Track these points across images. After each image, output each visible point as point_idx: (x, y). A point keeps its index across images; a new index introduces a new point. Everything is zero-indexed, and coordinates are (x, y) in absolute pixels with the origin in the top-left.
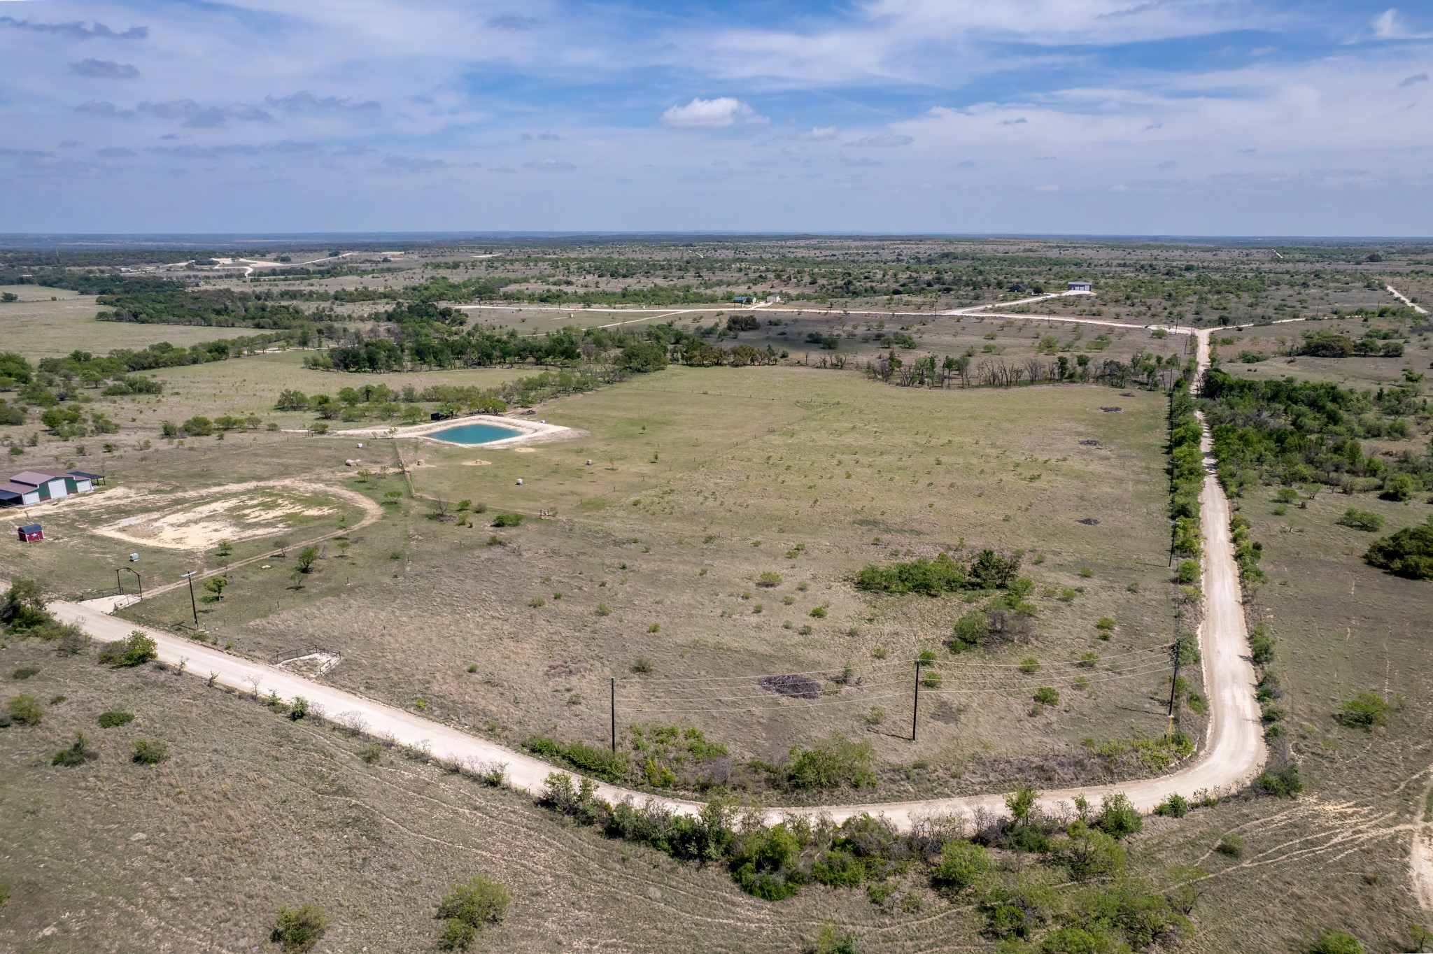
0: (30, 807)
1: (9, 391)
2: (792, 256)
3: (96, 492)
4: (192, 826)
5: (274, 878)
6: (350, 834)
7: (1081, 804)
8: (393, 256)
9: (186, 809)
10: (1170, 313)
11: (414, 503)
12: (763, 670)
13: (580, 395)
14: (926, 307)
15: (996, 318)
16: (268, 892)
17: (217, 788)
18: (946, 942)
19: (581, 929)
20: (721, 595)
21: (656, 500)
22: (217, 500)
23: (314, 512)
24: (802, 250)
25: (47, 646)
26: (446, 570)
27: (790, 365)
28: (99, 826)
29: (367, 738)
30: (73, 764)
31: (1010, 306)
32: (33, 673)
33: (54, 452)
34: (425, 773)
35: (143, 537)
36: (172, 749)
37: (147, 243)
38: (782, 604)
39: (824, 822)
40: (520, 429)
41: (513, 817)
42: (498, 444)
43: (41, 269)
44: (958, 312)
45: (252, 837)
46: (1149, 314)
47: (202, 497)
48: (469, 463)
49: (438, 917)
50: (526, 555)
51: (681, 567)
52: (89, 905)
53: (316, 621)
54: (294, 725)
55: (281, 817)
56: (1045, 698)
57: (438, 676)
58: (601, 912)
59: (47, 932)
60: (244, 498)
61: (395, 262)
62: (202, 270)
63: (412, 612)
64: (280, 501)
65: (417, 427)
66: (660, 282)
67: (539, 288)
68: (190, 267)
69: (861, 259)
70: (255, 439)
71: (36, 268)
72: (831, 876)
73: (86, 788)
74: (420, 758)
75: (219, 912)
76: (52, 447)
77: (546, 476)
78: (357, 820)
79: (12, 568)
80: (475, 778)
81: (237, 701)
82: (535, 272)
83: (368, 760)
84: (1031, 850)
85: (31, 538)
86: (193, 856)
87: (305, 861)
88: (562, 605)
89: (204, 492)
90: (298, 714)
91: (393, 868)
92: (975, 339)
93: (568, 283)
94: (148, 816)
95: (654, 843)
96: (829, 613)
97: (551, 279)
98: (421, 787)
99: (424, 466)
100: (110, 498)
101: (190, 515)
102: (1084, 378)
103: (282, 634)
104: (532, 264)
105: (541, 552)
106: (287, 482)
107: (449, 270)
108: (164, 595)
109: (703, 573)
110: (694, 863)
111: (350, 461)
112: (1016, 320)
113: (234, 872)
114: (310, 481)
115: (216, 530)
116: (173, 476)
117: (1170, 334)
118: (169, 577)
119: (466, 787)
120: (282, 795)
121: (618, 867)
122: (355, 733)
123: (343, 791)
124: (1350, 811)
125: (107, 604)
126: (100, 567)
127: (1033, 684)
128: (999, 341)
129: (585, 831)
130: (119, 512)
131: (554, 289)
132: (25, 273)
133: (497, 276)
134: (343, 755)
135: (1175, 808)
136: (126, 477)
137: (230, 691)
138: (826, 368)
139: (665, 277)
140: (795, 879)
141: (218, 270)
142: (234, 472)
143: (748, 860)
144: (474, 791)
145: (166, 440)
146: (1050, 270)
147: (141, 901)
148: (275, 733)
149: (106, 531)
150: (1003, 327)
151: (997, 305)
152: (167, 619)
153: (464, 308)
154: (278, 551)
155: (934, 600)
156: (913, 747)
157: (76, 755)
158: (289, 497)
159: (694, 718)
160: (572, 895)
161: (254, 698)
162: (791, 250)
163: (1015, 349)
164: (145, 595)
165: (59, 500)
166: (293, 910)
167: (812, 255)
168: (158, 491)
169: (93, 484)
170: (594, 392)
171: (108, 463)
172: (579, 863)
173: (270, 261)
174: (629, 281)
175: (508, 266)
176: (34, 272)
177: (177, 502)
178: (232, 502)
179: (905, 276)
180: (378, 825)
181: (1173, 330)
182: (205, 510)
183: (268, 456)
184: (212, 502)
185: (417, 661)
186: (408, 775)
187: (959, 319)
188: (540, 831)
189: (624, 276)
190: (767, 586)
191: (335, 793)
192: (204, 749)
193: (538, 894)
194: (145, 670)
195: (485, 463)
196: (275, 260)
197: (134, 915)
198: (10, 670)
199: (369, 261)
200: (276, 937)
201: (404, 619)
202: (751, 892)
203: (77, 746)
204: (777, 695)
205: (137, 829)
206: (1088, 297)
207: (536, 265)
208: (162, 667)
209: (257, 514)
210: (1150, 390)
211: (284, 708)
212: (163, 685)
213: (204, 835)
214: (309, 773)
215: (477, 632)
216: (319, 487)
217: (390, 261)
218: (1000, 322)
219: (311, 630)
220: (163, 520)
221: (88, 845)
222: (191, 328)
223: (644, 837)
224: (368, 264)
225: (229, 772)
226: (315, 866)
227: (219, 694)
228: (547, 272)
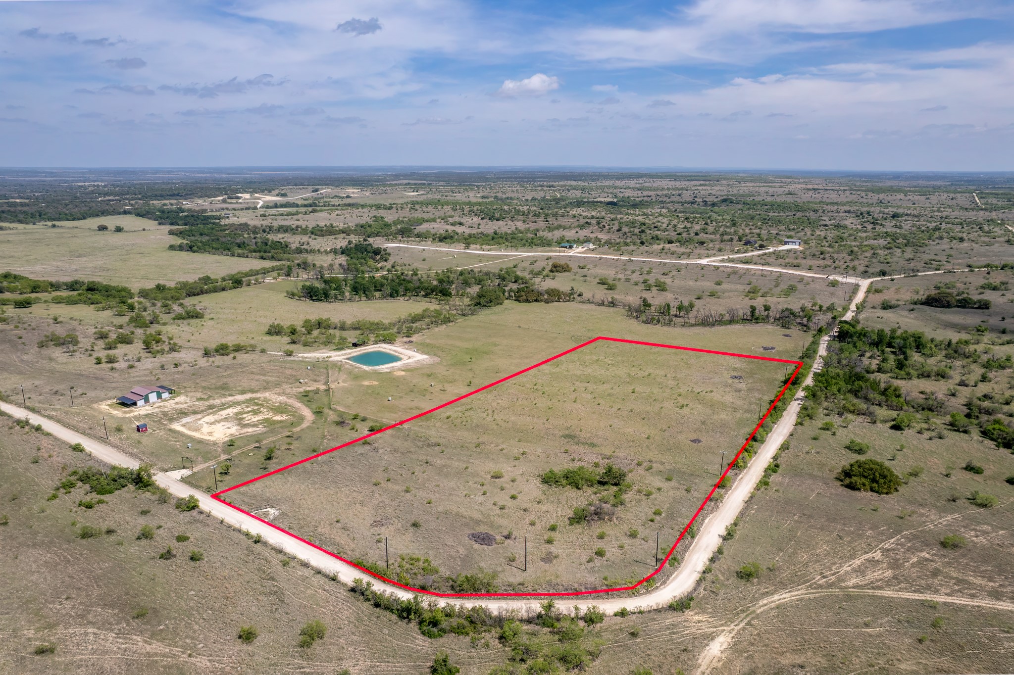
0: (152, 577)
1: (124, 315)
2: (621, 195)
3: (171, 398)
4: (212, 590)
5: (242, 614)
6: (272, 598)
7: (577, 609)
8: (353, 193)
9: (210, 582)
10: (847, 266)
11: (331, 413)
12: (474, 529)
13: (444, 326)
14: (685, 256)
15: (728, 267)
16: (239, 620)
17: (222, 574)
18: (492, 661)
19: (353, 643)
20: (470, 483)
21: (461, 414)
22: (230, 406)
23: (278, 418)
24: (629, 191)
25: (153, 498)
26: (338, 460)
27: (583, 302)
28: (177, 587)
29: (285, 554)
30: (167, 559)
31: (740, 258)
32: (149, 512)
33: (149, 366)
34: (307, 572)
35: (193, 431)
36: (205, 555)
37: (199, 175)
38: (499, 490)
39: (462, 607)
40: (401, 356)
41: (339, 595)
42: (385, 368)
43: (136, 203)
44: (704, 261)
45: (235, 596)
46: (833, 266)
47: (223, 404)
48: (366, 383)
49: (300, 635)
50: (381, 451)
51: (457, 464)
52: (175, 618)
53: (271, 489)
54: (255, 546)
55: (246, 589)
56: (600, 553)
57: (322, 523)
58: (363, 637)
59: (161, 627)
60: (244, 406)
61: (355, 198)
62: (231, 203)
63: (317, 486)
64: (262, 409)
65: (343, 352)
66: (520, 225)
67: (440, 227)
68: (224, 201)
69: (668, 200)
70: (252, 360)
71: (133, 202)
72: (459, 631)
73: (172, 570)
74: (305, 565)
75: (221, 625)
76: (149, 363)
77: (406, 394)
78: (276, 592)
79: (135, 450)
80: (326, 576)
81: (232, 532)
82: (441, 214)
83: (284, 565)
84: (548, 627)
85: (142, 431)
86: (212, 603)
87: (254, 608)
88: (389, 485)
89: (224, 400)
90: (258, 541)
91: (287, 613)
92: (708, 284)
93: (461, 224)
94: (195, 584)
95: (392, 611)
96: (520, 497)
97: (451, 220)
98: (304, 579)
99: (342, 384)
100: (177, 403)
101: (216, 417)
102: (765, 319)
103: (255, 496)
104: (439, 207)
105: (389, 450)
106: (267, 394)
107: (386, 211)
108: (203, 470)
109: (467, 468)
110: (406, 620)
111: (301, 381)
112: (741, 268)
113: (227, 610)
114: (279, 394)
115: (229, 428)
116: (209, 388)
117: (842, 283)
118: (206, 459)
119: (322, 580)
120: (247, 579)
121: (375, 619)
122: (280, 551)
123: (272, 579)
124: (704, 620)
125: (178, 474)
126: (174, 451)
127: (600, 544)
128: (724, 286)
129: (367, 603)
130: (183, 413)
131: (450, 228)
132: (127, 205)
133: (416, 216)
134: (275, 562)
135: (623, 613)
136: (185, 387)
137: (230, 527)
138: (604, 305)
139: (524, 221)
140: (443, 631)
141: (241, 203)
142: (240, 386)
143: (425, 621)
144: (325, 583)
145: (205, 359)
146: (794, 215)
147: (193, 619)
148: (247, 550)
149: (176, 426)
150: (729, 275)
151: (731, 257)
152: (204, 485)
153: (390, 245)
154: (257, 445)
155: (578, 491)
156: (524, 574)
157: (168, 555)
158: (267, 407)
159: (431, 553)
160: (354, 630)
161: (240, 531)
162: (621, 190)
163: (731, 294)
164: (195, 470)
165: (154, 403)
166: (246, 627)
167: (635, 195)
168: (201, 399)
169: (170, 393)
170: (453, 323)
171: (176, 376)
172: (359, 617)
173: (274, 196)
174: (500, 223)
175: (424, 209)
176: (132, 205)
177: (211, 407)
178: (237, 409)
179: (681, 227)
180: (284, 594)
181: (844, 280)
182: (224, 413)
183: (258, 374)
184: (227, 408)
185: (313, 515)
186: (300, 573)
187: (702, 267)
188: (347, 602)
189: (498, 220)
190: (496, 478)
191: (268, 579)
192: (218, 556)
193: (340, 628)
194: (194, 513)
195: (375, 383)
196: (277, 195)
197: (191, 624)
198: (139, 510)
199: (338, 197)
200: (240, 637)
201: (312, 490)
202: (424, 634)
203: (168, 551)
204: (474, 543)
205: (191, 590)
206: (795, 252)
207: (442, 208)
208: (201, 513)
209: (249, 417)
210: (805, 331)
211: (252, 537)
212: (202, 522)
213: (216, 595)
214: (259, 570)
215: (344, 499)
216: (283, 398)
217: (351, 197)
218: (729, 270)
219: (268, 495)
220: (203, 420)
221: (174, 595)
222: (223, 257)
223: (388, 609)
224: (337, 199)
225: (227, 567)
226: (257, 610)
227: (225, 528)
228: (448, 214)
